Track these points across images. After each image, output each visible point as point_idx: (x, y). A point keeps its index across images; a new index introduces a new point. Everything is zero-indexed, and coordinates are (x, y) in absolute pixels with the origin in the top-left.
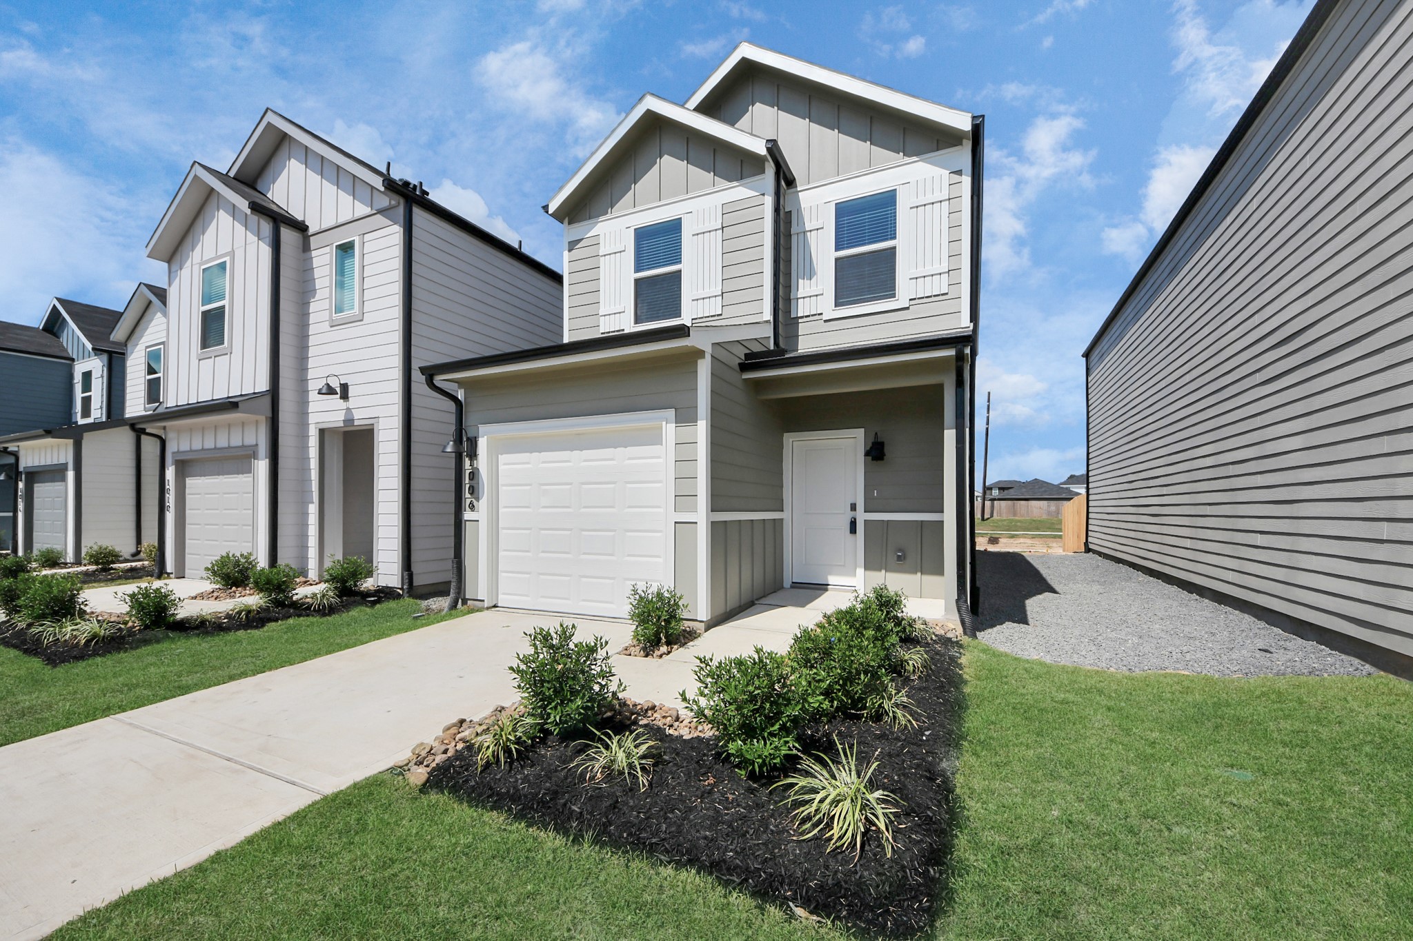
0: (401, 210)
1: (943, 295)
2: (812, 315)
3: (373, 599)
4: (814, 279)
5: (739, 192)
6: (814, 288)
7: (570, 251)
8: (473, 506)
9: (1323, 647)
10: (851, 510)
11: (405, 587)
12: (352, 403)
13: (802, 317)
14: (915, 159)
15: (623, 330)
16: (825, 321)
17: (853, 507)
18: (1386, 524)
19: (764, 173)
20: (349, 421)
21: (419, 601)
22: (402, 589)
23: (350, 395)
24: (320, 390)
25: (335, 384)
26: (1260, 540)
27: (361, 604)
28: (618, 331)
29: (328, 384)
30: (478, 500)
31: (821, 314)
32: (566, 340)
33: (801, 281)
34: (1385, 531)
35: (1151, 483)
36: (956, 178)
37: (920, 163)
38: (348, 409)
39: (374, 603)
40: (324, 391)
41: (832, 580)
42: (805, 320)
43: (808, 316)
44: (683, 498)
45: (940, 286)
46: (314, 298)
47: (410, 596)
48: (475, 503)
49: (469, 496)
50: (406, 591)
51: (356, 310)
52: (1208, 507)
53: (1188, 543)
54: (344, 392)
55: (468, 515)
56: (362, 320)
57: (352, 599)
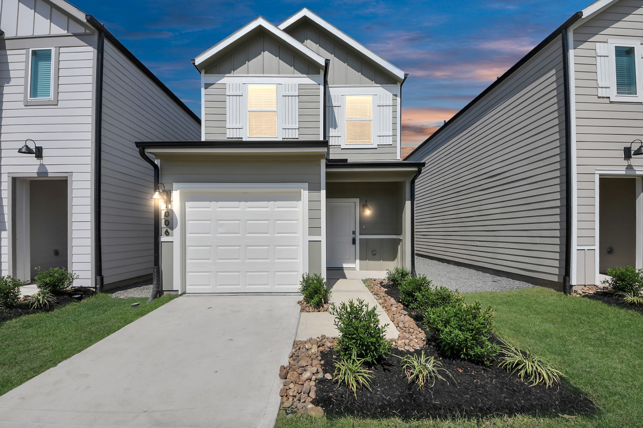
0: (96, 37)
1: (390, 145)
2: (336, 145)
3: (77, 296)
4: (337, 129)
5: (306, 80)
6: (336, 133)
7: (206, 88)
8: (169, 233)
9: (510, 279)
10: (353, 234)
11: (98, 286)
12: (45, 161)
13: (331, 146)
14: (379, 85)
15: (242, 138)
16: (342, 149)
17: (354, 233)
18: (538, 238)
19: (320, 74)
20: (43, 172)
21: (109, 295)
22: (96, 288)
23: (43, 155)
24: (20, 149)
25: (32, 146)
26: (479, 244)
27: (70, 301)
28: (238, 138)
29: (27, 146)
30: (172, 229)
31: (340, 145)
32: (203, 139)
33: (330, 129)
34: (538, 240)
35: (422, 224)
36: (395, 97)
37: (381, 88)
38: (42, 165)
39: (80, 299)
40: (24, 150)
41: (345, 265)
42: (332, 147)
43: (334, 145)
44: (313, 229)
45: (389, 141)
46: (8, 83)
47: (102, 292)
48: (169, 231)
49: (165, 226)
50: (98, 289)
51: (52, 97)
52: (452, 232)
53: (442, 245)
54: (39, 152)
55: (163, 238)
56: (57, 105)
57: (61, 298)
